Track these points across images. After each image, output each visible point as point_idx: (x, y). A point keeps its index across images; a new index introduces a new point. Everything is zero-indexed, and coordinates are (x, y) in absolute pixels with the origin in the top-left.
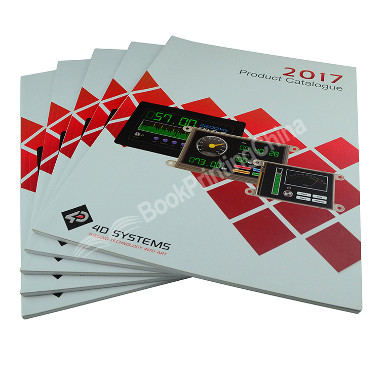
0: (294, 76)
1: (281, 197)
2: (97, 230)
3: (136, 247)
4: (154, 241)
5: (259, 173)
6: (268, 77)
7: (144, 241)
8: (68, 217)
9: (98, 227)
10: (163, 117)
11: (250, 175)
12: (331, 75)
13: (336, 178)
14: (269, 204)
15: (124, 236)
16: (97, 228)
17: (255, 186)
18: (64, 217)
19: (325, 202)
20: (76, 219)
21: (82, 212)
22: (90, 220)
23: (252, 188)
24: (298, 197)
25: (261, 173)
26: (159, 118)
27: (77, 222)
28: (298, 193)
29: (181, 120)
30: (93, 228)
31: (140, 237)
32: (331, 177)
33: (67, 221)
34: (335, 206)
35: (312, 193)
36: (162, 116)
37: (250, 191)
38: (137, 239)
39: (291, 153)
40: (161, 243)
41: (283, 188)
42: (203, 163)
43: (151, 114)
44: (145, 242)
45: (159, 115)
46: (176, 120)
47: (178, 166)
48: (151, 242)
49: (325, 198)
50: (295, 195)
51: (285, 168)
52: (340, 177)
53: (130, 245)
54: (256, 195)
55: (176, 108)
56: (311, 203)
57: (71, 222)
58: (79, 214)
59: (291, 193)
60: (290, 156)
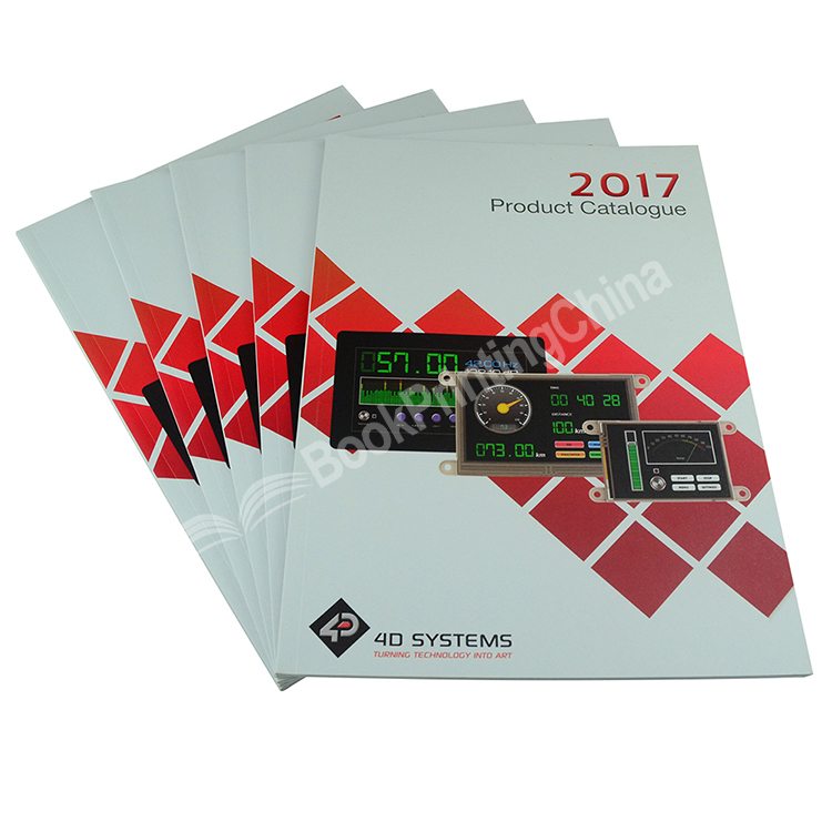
0: (591, 195)
1: (648, 493)
2: (384, 641)
3: (459, 655)
4: (483, 636)
5: (599, 450)
6: (547, 209)
7: (467, 641)
8: (325, 631)
9: (382, 636)
10: (392, 361)
11: (587, 460)
12: (658, 176)
13: (723, 431)
14: (635, 513)
15: (432, 641)
16: (381, 638)
17: (602, 480)
18: (318, 634)
19: (718, 487)
20: (339, 633)
21: (344, 615)
22: (364, 628)
23: (598, 484)
24: (675, 488)
25: (603, 450)
26: (386, 367)
27: (344, 637)
28: (674, 478)
29: (429, 361)
30: (376, 640)
31: (459, 636)
32: (714, 428)
33: (326, 640)
34: (736, 490)
35: (695, 471)
36: (390, 358)
37: (597, 494)
38: (454, 640)
39: (639, 391)
40: (496, 636)
41: (647, 474)
42: (501, 453)
43: (369, 361)
44: (470, 643)
45: (383, 358)
46: (418, 363)
47: (462, 471)
48: (478, 638)
49: (716, 478)
50: (670, 483)
51: (638, 428)
52: (729, 427)
53: (448, 655)
54: (610, 500)
55: (408, 334)
56: (696, 494)
57: (334, 639)
58: (341, 620)
59: (662, 482)
60: (640, 399)
